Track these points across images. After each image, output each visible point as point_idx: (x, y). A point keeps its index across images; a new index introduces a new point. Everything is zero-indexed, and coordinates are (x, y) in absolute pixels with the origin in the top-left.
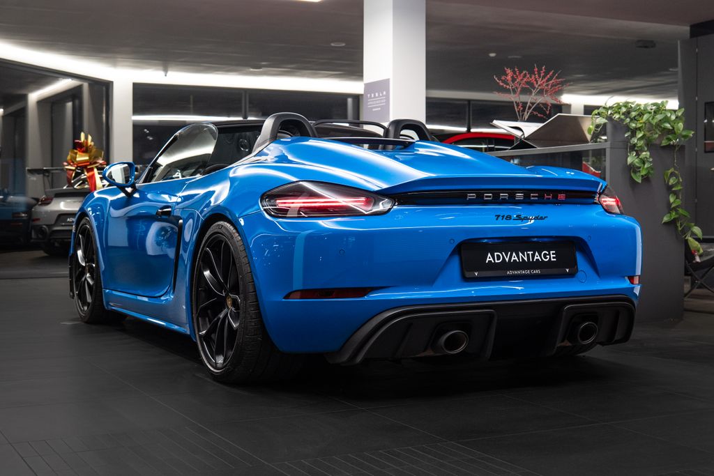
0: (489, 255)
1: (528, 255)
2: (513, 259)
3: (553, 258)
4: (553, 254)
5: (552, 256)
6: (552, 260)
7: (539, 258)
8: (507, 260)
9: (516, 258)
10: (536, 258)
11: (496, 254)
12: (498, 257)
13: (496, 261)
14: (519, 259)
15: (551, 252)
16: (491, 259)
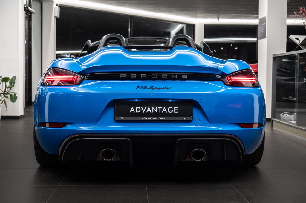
0: (132, 108)
1: (158, 109)
2: (148, 111)
3: (176, 111)
4: (176, 109)
5: (175, 110)
6: (175, 112)
7: (166, 111)
8: (144, 111)
9: (150, 110)
10: (163, 111)
11: (137, 108)
12: (138, 110)
13: (137, 112)
14: (152, 111)
15: (175, 108)
16: (133, 110)
